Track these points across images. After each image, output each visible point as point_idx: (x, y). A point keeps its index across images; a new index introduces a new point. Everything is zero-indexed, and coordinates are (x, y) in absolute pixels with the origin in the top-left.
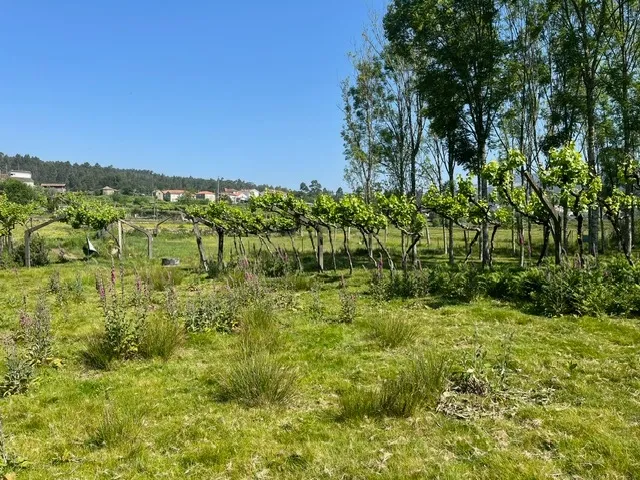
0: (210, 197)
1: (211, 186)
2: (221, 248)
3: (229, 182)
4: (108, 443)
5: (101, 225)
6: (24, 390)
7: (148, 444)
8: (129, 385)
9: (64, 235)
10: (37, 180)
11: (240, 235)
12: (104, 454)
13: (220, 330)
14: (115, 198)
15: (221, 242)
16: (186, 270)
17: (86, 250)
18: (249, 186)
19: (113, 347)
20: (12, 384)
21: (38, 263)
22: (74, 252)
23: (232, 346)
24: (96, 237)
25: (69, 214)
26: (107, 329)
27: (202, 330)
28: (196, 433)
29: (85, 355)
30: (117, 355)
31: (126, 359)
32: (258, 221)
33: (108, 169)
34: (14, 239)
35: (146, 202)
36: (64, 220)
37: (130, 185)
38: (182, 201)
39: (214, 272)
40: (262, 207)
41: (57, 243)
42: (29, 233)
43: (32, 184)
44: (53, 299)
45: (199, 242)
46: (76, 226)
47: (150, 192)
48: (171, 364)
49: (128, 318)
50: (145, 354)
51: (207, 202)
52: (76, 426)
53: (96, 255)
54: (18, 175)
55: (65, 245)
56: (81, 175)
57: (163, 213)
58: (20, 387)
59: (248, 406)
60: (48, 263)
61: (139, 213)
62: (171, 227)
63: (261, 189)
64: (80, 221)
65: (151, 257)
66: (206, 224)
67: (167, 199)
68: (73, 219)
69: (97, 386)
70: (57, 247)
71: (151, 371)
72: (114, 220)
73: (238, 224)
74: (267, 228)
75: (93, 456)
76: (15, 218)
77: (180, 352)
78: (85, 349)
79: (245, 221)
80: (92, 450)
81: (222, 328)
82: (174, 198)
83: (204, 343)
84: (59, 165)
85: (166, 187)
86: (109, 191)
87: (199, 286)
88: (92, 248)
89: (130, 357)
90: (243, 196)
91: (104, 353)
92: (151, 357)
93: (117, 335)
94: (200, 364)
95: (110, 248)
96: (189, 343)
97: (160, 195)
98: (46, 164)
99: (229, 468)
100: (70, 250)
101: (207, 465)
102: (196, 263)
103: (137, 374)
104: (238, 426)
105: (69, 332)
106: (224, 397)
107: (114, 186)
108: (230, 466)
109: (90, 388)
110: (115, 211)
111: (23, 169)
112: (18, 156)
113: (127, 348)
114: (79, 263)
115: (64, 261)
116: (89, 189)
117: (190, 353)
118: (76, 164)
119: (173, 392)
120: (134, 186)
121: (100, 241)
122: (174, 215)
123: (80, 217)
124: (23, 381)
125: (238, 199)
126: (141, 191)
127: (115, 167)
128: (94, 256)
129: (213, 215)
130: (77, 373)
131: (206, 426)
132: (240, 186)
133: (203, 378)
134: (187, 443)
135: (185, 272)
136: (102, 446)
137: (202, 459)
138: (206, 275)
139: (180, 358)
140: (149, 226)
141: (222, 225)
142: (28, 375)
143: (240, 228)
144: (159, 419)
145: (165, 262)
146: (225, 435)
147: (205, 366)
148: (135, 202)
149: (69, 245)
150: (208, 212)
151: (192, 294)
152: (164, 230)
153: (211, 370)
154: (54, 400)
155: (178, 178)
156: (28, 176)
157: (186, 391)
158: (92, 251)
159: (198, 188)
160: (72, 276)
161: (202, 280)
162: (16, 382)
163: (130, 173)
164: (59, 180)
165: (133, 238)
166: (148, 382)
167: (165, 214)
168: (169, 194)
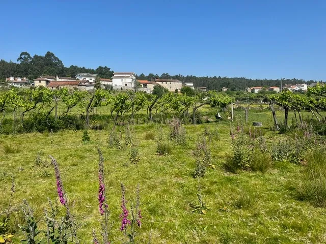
0: (277, 89)
1: (277, 83)
2: (286, 117)
3: (288, 80)
4: (244, 207)
5: (224, 105)
6: (202, 176)
7: (262, 212)
8: (247, 182)
9: (207, 110)
10: (195, 86)
11: (299, 110)
12: (242, 212)
13: (292, 161)
14: (227, 92)
15: (286, 114)
16: (266, 128)
17: (217, 117)
18: (301, 82)
19: (237, 163)
20: (198, 173)
21: (198, 123)
22: (212, 117)
23: (301, 172)
24: (221, 111)
25: (211, 101)
26: (235, 154)
27: (281, 160)
28: (287, 213)
29: (225, 165)
30: (240, 167)
31: (244, 170)
32: (311, 102)
33: (225, 79)
34: (189, 112)
35: (242, 93)
36: (208, 103)
37: (235, 86)
38: (260, 92)
39: (283, 131)
40: (315, 93)
41: (205, 114)
42: (195, 109)
43: (193, 88)
44: (207, 138)
45: (274, 114)
46: (213, 106)
47: (244, 89)
48: (267, 176)
49: (245, 150)
50: (253, 169)
51: (275, 92)
52: (227, 196)
53: (221, 119)
54: (188, 84)
55: (208, 115)
56: (212, 83)
57: (251, 99)
58: (201, 175)
59: (316, 206)
60: (202, 123)
61: (239, 99)
62: (256, 106)
63: (308, 83)
64: (214, 104)
65: (247, 121)
66: (278, 104)
67: (253, 91)
68: (212, 103)
69: (232, 180)
70: (205, 116)
71: (257, 177)
72: (230, 103)
73: (298, 104)
74: (317, 106)
75: (237, 211)
76: (190, 103)
77: (270, 170)
78: (224, 162)
79: (303, 102)
80: (236, 209)
81: (293, 161)
82: (256, 91)
83: (282, 168)
84: (204, 78)
85: (252, 86)
86: (225, 89)
87: (275, 137)
88: (219, 116)
89: (246, 169)
90: (297, 88)
91: (233, 165)
92: (256, 171)
93: (239, 157)
94: (282, 178)
95: (227, 116)
96: (274, 167)
97: (249, 90)
98: (198, 79)
99: (310, 236)
100: (210, 117)
101: (296, 231)
102: (272, 125)
103: (250, 177)
104: (312, 215)
105: (216, 154)
106: (301, 198)
107: (227, 87)
108: (310, 235)
109: (229, 180)
110: (230, 99)
111: (190, 82)
112: (188, 76)
113: (244, 164)
114: (214, 123)
115: (208, 122)
116: (216, 89)
117: (276, 171)
118: (211, 77)
119: (271, 190)
120: (236, 87)
121: (223, 113)
122: (256, 100)
123: (215, 102)
124: (202, 172)
125: (293, 90)
126: (240, 89)
127: (227, 77)
128: (220, 120)
129: (283, 99)
130: (223, 173)
131: (292, 211)
132: (295, 82)
133: (286, 186)
134: (283, 217)
135: (266, 130)
136: (241, 208)
137: (293, 227)
138: (278, 132)
139: (271, 173)
140: (245, 106)
141: (288, 104)
142: (204, 170)
143: (299, 106)
144: (265, 201)
145: (254, 124)
146: (304, 218)
147: (286, 180)
148: (237, 94)
149: (209, 115)
150: (280, 98)
151: (271, 141)
152: (252, 108)
153: (290, 183)
154: (216, 182)
155: (259, 80)
156: (192, 85)
157: (278, 191)
158: (219, 118)
159: (270, 85)
160: (213, 129)
161: (276, 134)
162: (200, 173)
163: (234, 80)
164: (204, 86)
165: (237, 112)
166: (257, 183)
167: (252, 99)
168: (254, 89)
